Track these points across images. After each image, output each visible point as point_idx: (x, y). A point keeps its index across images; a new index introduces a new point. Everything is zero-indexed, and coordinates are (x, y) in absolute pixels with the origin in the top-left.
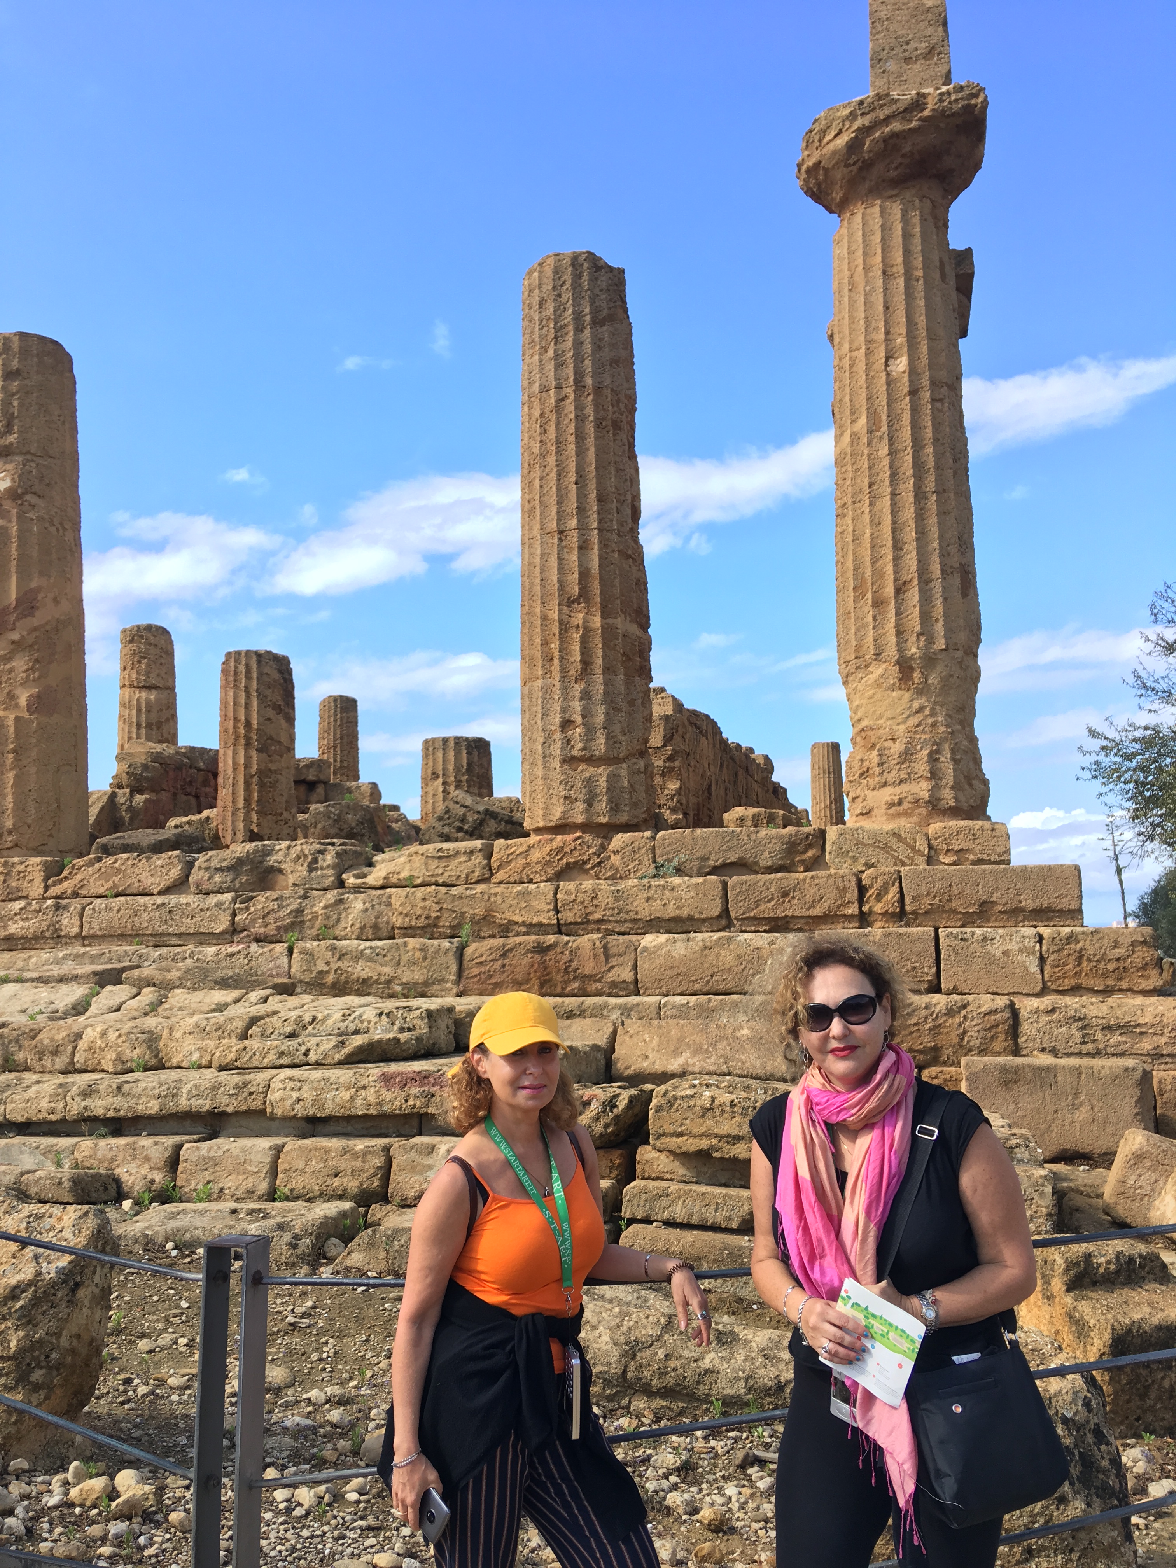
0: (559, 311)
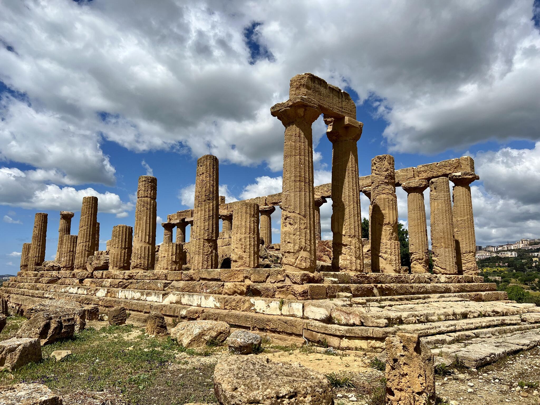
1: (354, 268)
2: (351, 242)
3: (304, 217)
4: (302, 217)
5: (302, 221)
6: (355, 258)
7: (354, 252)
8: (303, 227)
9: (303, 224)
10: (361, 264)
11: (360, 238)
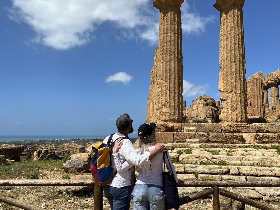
1: (230, 120)
2: (227, 97)
3: (165, 81)
4: (164, 82)
5: (164, 85)
6: (231, 110)
7: (230, 105)
8: (164, 89)
9: (164, 87)
10: (239, 115)
11: (239, 92)
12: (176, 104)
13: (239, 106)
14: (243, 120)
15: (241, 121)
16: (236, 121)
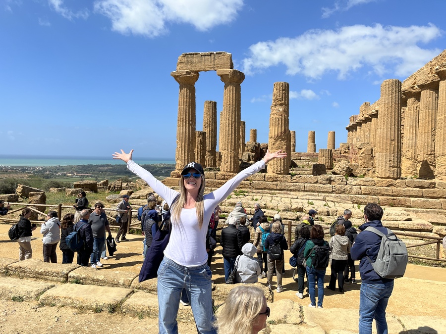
0: (392, 90)
3: (179, 141)
5: (178, 144)
10: (229, 167)
11: (230, 150)
12: (186, 158)
13: (229, 160)
14: (232, 170)
15: (230, 172)
16: (227, 172)
